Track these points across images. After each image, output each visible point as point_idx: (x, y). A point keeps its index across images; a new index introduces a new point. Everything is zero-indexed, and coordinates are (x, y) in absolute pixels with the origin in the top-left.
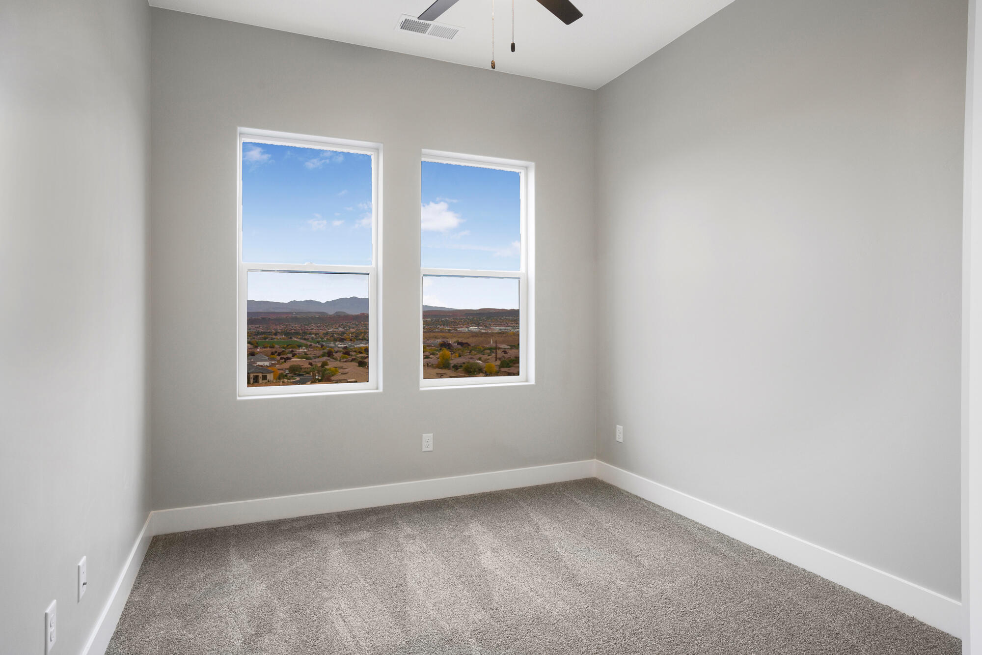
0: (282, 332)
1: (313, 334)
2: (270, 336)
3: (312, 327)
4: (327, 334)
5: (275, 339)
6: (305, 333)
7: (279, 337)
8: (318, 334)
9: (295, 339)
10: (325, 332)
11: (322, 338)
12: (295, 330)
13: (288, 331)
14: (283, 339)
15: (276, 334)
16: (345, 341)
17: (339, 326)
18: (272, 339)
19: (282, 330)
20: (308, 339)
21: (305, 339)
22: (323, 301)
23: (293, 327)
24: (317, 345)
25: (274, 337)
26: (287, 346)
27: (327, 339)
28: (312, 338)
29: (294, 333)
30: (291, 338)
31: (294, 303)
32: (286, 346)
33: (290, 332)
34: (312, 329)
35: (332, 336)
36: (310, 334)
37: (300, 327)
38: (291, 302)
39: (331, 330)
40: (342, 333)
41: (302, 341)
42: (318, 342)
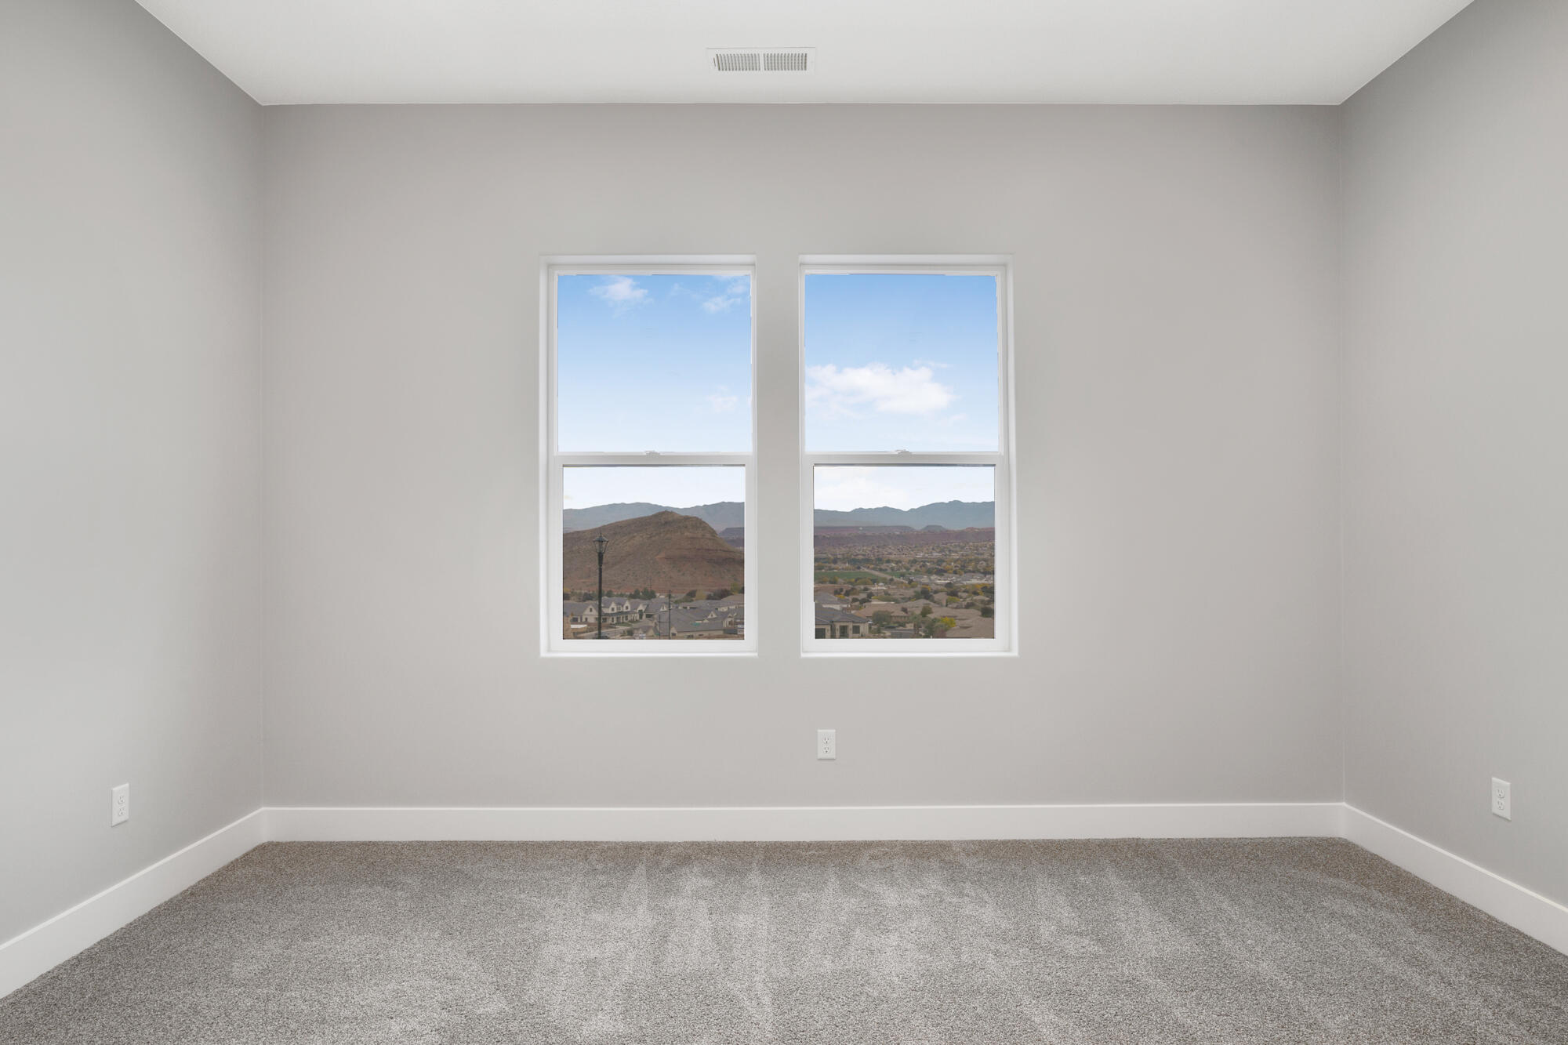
0: (844, 559)
1: (892, 561)
2: (827, 564)
3: (890, 551)
4: (915, 561)
5: (834, 569)
6: (880, 560)
7: (840, 565)
8: (900, 562)
9: (866, 570)
10: (912, 559)
11: (908, 569)
12: (863, 555)
13: (853, 557)
14: (847, 569)
15: (835, 561)
16: (945, 574)
17: (933, 549)
18: (831, 569)
19: (843, 555)
20: (886, 570)
21: (881, 570)
22: (906, 509)
23: (859, 550)
24: (901, 579)
25: (833, 566)
26: (856, 581)
27: (916, 570)
28: (892, 569)
29: (863, 559)
30: (859, 568)
31: (859, 512)
32: (853, 580)
33: (857, 558)
34: (890, 554)
35: (924, 566)
36: (888, 561)
37: (871, 551)
38: (855, 511)
39: (920, 555)
40: (938, 561)
41: (877, 573)
42: (902, 575)
